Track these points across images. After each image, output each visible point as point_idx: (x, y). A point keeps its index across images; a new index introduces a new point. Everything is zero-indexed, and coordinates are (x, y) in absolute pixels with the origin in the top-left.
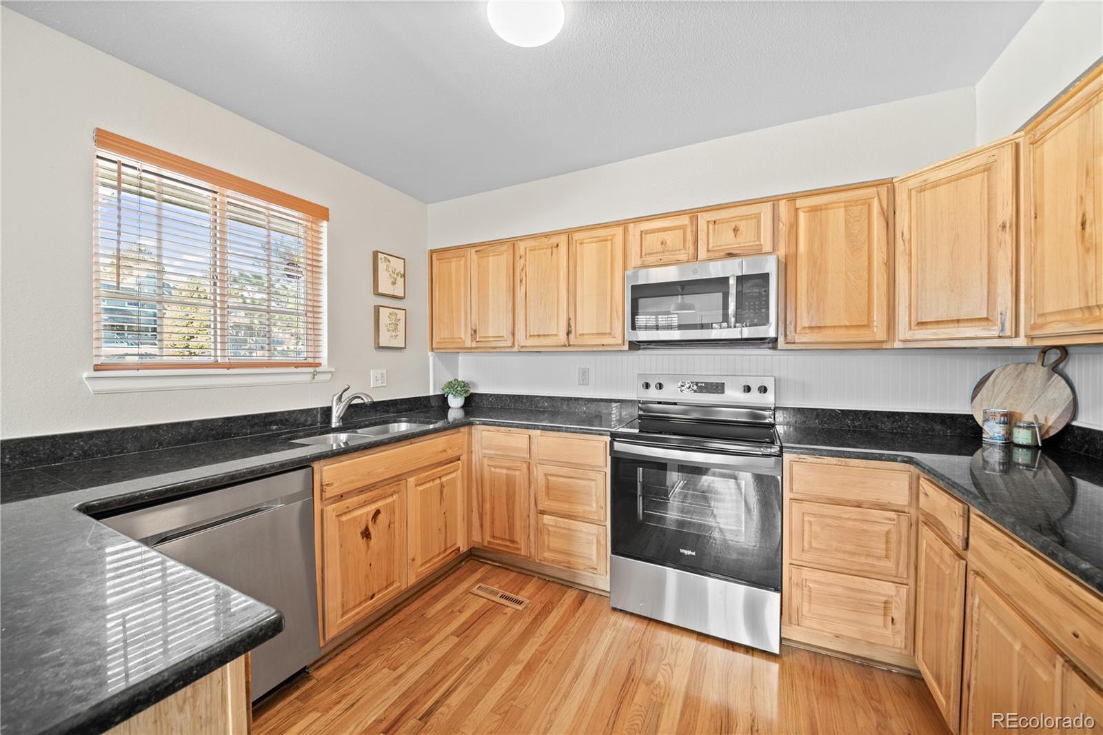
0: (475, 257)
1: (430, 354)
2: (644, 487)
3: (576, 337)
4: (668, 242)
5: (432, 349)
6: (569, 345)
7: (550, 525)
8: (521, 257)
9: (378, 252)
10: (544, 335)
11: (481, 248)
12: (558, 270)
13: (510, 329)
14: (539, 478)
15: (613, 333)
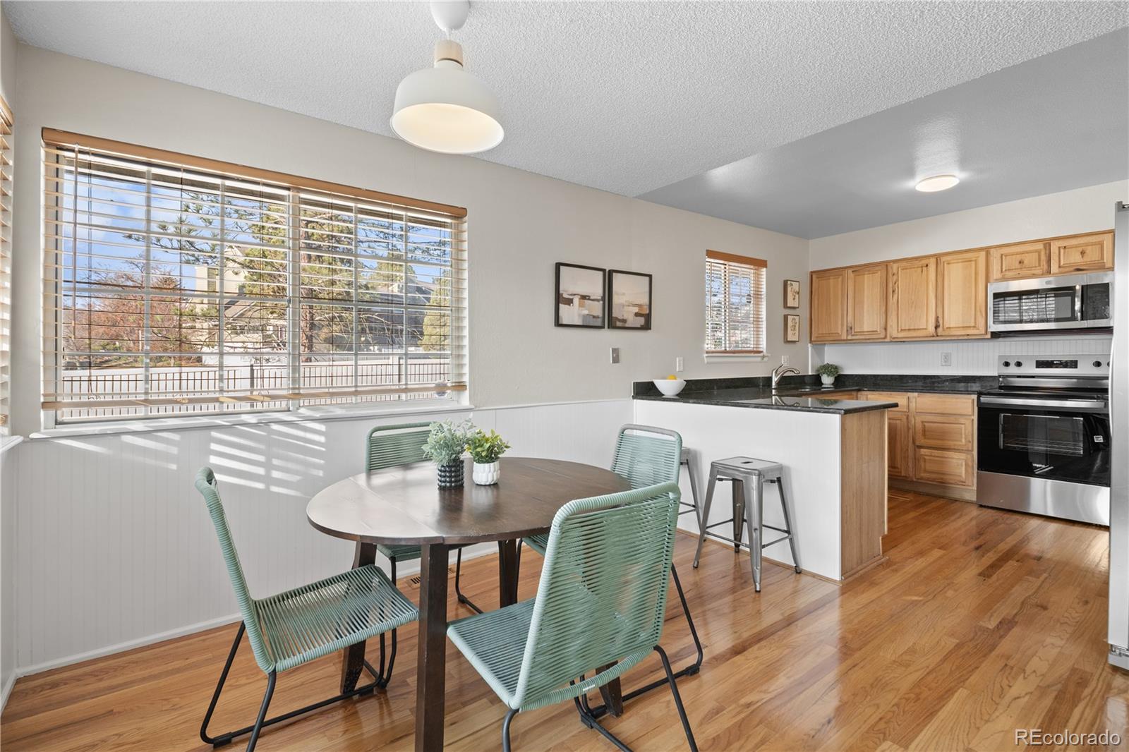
0: (851, 275)
1: (809, 345)
2: (1004, 427)
3: (943, 330)
4: (1025, 262)
5: (811, 341)
6: (938, 336)
7: (927, 455)
8: (894, 275)
9: (788, 280)
10: (915, 329)
11: (859, 270)
12: (927, 282)
13: (883, 325)
14: (917, 425)
15: (977, 326)
